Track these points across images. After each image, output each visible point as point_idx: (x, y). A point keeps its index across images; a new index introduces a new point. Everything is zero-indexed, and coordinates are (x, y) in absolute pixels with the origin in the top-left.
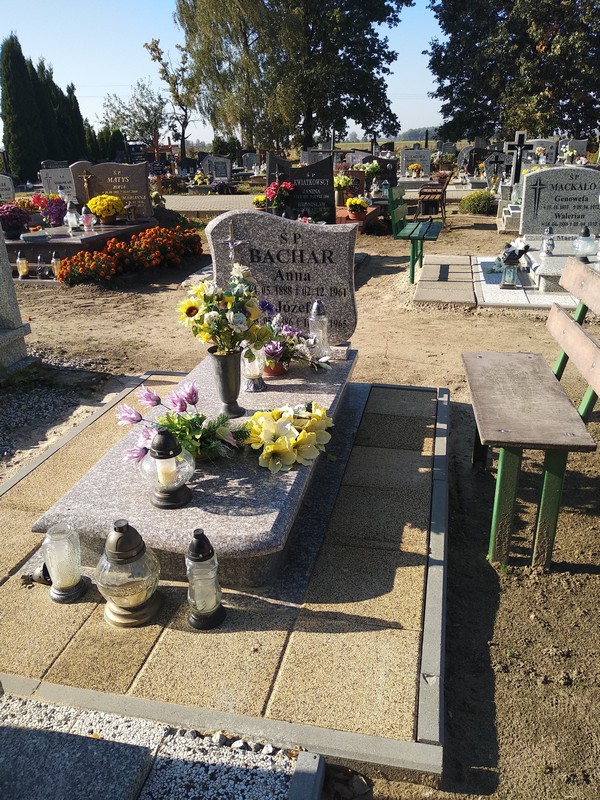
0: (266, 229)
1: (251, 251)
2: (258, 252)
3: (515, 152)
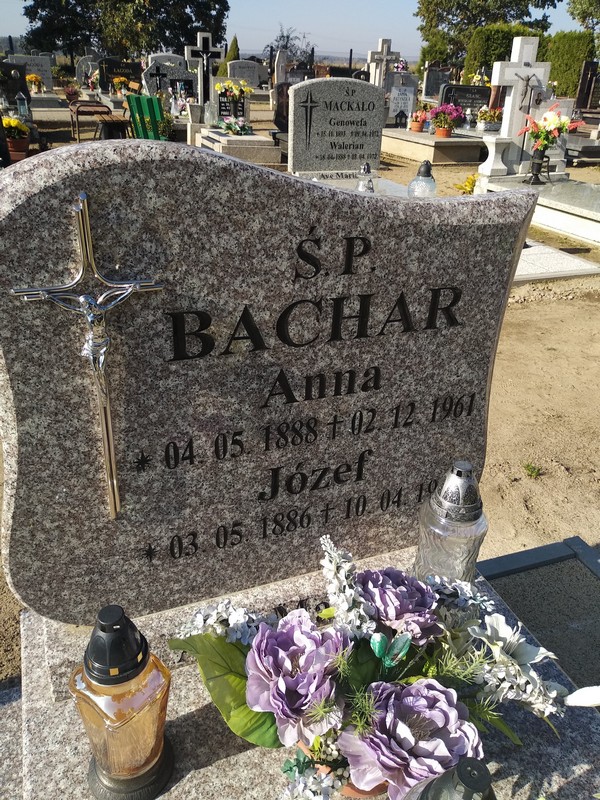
0: (241, 226)
1: (177, 319)
2: (205, 319)
3: (200, 60)
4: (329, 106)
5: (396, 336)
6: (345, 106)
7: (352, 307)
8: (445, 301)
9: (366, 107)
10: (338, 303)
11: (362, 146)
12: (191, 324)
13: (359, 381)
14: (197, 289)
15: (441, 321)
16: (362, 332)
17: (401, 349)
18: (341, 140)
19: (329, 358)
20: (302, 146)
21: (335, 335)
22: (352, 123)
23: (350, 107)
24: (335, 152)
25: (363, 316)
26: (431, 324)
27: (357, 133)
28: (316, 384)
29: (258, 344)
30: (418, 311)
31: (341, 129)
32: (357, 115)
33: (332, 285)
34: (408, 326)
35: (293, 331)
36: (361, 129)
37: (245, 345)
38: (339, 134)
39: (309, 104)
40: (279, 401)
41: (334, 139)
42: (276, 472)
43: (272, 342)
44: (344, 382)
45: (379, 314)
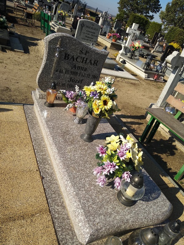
0: (75, 46)
3: (56, 3)
4: (87, 27)
5: (89, 65)
6: (91, 28)
7: (85, 59)
8: (96, 62)
9: (96, 29)
10: (84, 58)
11: (93, 39)
12: (67, 55)
13: (84, 69)
14: (69, 52)
15: (95, 64)
16: (86, 63)
17: (90, 67)
18: (88, 36)
19: (81, 65)
20: (79, 34)
21: (82, 62)
22: (92, 32)
23: (92, 28)
24: (86, 38)
25: (86, 61)
26: (94, 64)
27: (92, 35)
28: (79, 67)
29: (74, 60)
30: (93, 62)
31: (89, 33)
32: (93, 31)
33: (83, 56)
34: (91, 64)
35: (78, 60)
36: (94, 35)
37: (72, 60)
38: (88, 34)
39: (82, 25)
40: (74, 68)
41: (87, 35)
42: (71, 78)
43: (75, 60)
44: (82, 68)
45: (88, 61)
